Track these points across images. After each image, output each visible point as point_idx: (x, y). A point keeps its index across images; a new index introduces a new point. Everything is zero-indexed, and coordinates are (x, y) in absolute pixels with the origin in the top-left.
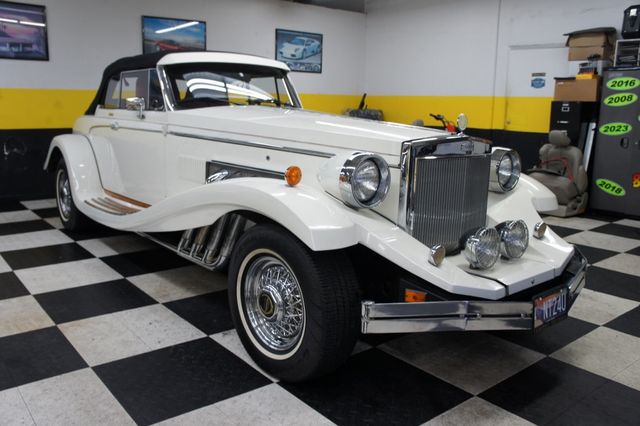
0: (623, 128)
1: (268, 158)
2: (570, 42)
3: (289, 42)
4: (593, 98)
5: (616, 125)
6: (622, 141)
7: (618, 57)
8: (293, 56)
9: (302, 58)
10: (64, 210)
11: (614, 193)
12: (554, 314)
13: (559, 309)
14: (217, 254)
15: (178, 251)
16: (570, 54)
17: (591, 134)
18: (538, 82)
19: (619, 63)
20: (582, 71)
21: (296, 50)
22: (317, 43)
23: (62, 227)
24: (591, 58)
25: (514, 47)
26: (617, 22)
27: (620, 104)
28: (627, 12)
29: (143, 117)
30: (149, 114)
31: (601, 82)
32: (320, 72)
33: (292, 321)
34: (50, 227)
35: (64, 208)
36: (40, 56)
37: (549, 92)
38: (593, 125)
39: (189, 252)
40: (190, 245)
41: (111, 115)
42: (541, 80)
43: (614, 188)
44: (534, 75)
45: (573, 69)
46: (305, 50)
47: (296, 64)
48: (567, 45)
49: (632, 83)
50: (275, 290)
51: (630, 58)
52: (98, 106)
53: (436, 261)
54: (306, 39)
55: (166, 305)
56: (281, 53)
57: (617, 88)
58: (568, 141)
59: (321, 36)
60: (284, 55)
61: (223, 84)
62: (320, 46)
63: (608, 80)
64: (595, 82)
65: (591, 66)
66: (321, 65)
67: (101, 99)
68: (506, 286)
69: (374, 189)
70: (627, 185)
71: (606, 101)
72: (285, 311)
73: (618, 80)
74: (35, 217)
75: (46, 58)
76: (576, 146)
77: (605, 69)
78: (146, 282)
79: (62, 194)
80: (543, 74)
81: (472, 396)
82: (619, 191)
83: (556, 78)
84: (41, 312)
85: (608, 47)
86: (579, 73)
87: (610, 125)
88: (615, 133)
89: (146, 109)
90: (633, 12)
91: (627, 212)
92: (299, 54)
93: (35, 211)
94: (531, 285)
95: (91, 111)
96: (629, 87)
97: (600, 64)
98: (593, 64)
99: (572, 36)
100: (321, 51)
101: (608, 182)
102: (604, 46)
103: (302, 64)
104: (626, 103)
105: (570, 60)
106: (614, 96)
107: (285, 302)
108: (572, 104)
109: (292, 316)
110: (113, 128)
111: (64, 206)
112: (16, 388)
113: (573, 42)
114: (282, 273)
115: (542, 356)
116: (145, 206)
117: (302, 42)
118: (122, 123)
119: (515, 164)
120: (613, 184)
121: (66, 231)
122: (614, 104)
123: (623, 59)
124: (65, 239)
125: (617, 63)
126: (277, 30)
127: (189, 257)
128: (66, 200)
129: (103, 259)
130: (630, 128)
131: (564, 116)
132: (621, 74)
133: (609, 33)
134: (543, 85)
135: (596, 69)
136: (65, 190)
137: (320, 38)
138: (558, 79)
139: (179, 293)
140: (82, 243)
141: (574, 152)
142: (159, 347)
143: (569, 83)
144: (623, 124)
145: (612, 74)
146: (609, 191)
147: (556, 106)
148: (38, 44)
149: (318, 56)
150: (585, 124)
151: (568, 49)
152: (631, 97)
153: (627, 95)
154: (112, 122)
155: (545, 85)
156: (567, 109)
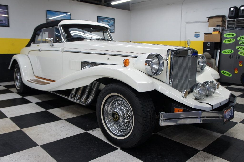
0: (230, 51)
1: (108, 59)
2: (209, 20)
3: (102, 21)
4: (218, 40)
5: (228, 50)
6: (230, 56)
7: (227, 25)
10: (18, 85)
11: (228, 76)
12: (230, 116)
13: (231, 115)
14: (87, 98)
15: (69, 99)
16: (209, 25)
17: (218, 54)
18: (197, 35)
19: (228, 27)
20: (214, 31)
22: (113, 22)
23: (17, 92)
24: (217, 26)
25: (187, 23)
26: (226, 13)
27: (229, 42)
28: (230, 9)
29: (53, 45)
30: (55, 44)
31: (221, 35)
32: (114, 32)
33: (126, 123)
34: (11, 92)
35: (18, 84)
36: (6, 25)
37: (202, 39)
38: (219, 51)
39: (74, 98)
40: (75, 96)
41: (38, 46)
42: (198, 34)
43: (228, 74)
44: (195, 33)
45: (211, 30)
46: (108, 24)
48: (208, 21)
49: (233, 35)
50: (119, 110)
51: (232, 26)
52: (32, 43)
53: (185, 96)
54: (108, 20)
55: (65, 120)
57: (227, 37)
58: (211, 56)
59: (114, 19)
61: (83, 33)
62: (114, 23)
63: (224, 34)
64: (219, 34)
65: (217, 29)
66: (114, 30)
67: (33, 40)
68: (212, 106)
69: (158, 68)
70: (233, 73)
71: (224, 42)
72: (124, 119)
73: (228, 34)
74: (5, 88)
75: (8, 26)
76: (213, 58)
77: (223, 30)
78: (55, 112)
79: (17, 78)
80: (199, 33)
81: (200, 151)
82: (230, 75)
83: (204, 33)
84: (14, 124)
85: (223, 22)
86: (213, 32)
87: (225, 50)
88: (227, 53)
89: (54, 42)
90: (232, 9)
91: (233, 83)
93: (4, 86)
94: (220, 106)
95: (29, 45)
96: (232, 36)
97: (220, 28)
98: (218, 28)
99: (210, 18)
100: (114, 25)
101: (225, 71)
102: (222, 22)
104: (231, 42)
105: (209, 27)
106: (227, 40)
107: (124, 115)
108: (211, 43)
109: (126, 121)
110: (39, 51)
111: (17, 83)
112: (8, 156)
113: (210, 20)
114: (121, 103)
115: (221, 135)
116: (53, 81)
117: (107, 21)
118: (43, 49)
119: (204, 61)
120: (227, 72)
121: (19, 93)
122: (227, 43)
123: (229, 26)
124: (18, 96)
125: (227, 28)
126: (98, 16)
127: (74, 101)
128: (18, 81)
129: (36, 103)
130: (233, 51)
131: (208, 47)
132: (229, 31)
133: (223, 17)
134: (199, 36)
135: (219, 30)
136: (18, 77)
137: (114, 20)
138: (205, 34)
139: (70, 116)
140: (26, 98)
141: (213, 60)
142: (67, 137)
143: (209, 35)
144: (230, 50)
145: (225, 32)
146: (226, 75)
147: (205, 44)
148: (5, 20)
149: (113, 27)
150: (216, 51)
151: (208, 23)
152: (233, 40)
153: (231, 39)
154: (39, 48)
155: (200, 36)
156: (209, 45)
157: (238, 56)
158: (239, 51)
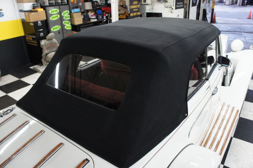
0: (58, 27)
5: (56, 27)
6: (59, 33)
27: (55, 19)
49: (57, 11)
57: (53, 13)
63: (49, 10)
71: (51, 18)
73: (52, 10)
80: (1, 10)
86: (33, 8)
87: (54, 27)
88: (56, 30)
104: (57, 18)
106: (53, 16)
122: (53, 19)
125: (49, 4)
130: (60, 27)
147: (36, 24)
152: (57, 16)
155: (4, 15)
156: (40, 24)
157: (66, 31)
158: (65, 25)
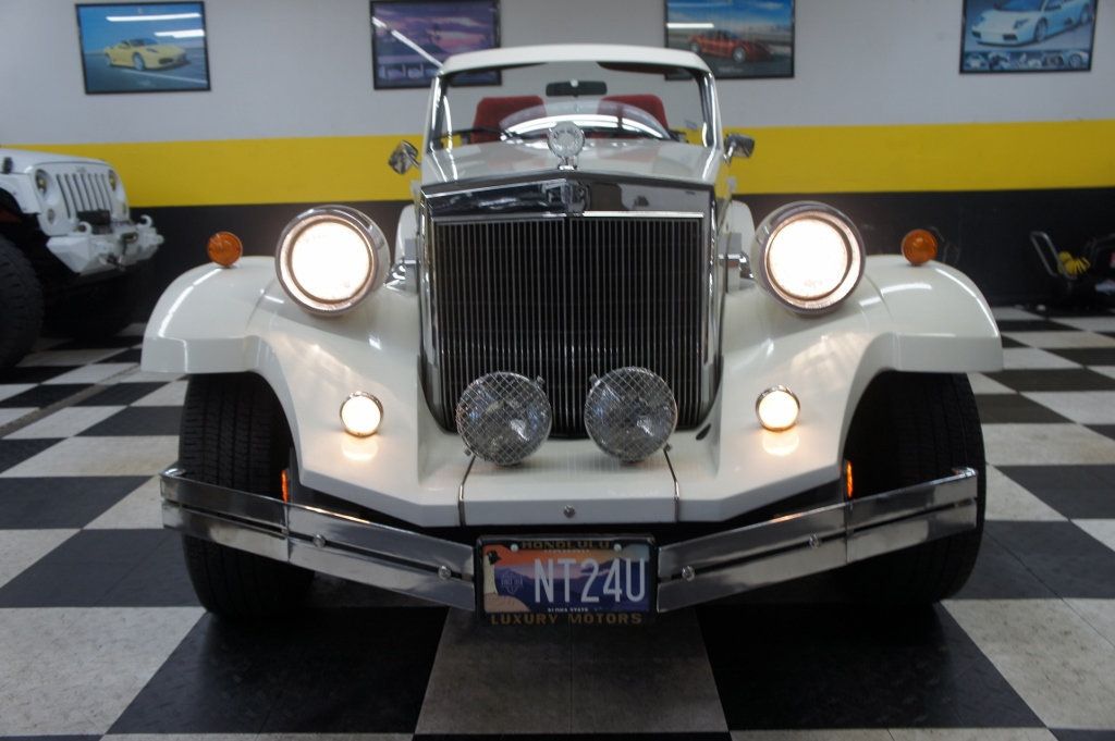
3: (999, 8)
8: (1007, 37)
9: (1035, 40)
13: (611, 593)
21: (1018, 25)
32: (1087, 67)
46: (1044, 21)
47: (1016, 55)
56: (977, 35)
60: (985, 38)
62: (1091, 7)
66: (1090, 52)
68: (460, 502)
92: (1024, 33)
94: (564, 519)
103: (1031, 55)
117: (1036, 5)
